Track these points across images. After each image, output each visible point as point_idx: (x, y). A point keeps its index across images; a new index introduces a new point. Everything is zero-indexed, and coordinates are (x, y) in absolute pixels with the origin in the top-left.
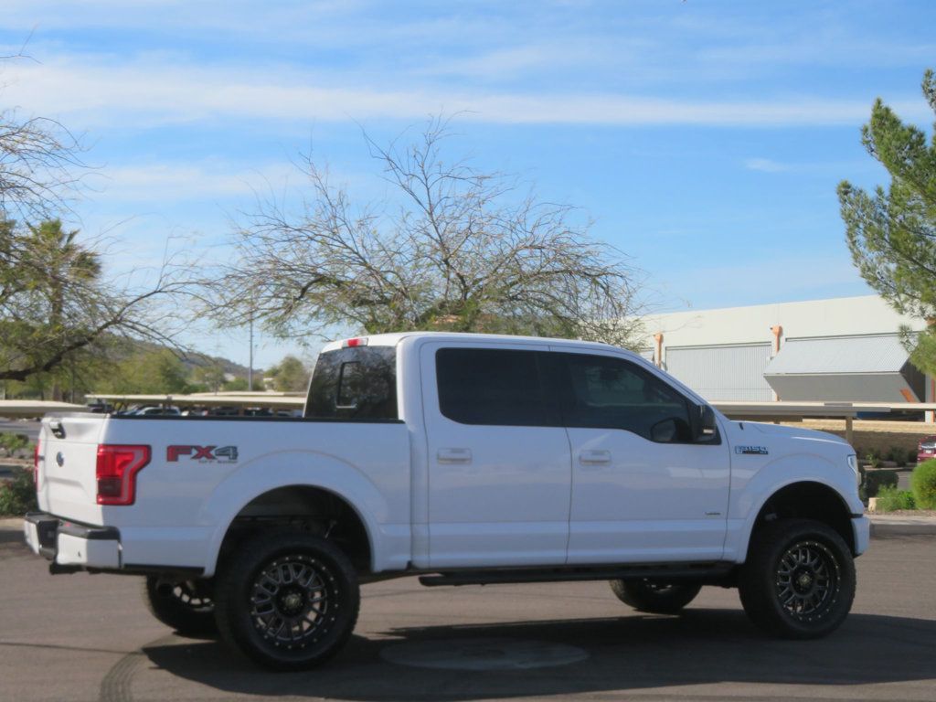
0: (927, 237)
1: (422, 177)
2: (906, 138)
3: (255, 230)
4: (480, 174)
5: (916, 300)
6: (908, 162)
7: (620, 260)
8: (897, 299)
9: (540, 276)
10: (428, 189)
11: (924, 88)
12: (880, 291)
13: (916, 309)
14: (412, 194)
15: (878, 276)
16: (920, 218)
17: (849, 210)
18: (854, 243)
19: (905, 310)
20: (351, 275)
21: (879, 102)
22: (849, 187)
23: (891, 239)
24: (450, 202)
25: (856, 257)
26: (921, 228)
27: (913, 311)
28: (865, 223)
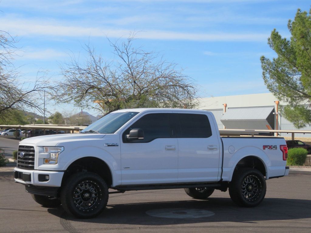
0: (289, 76)
1: (126, 53)
2: (283, 42)
3: (69, 70)
4: (146, 53)
5: (285, 96)
6: (283, 50)
7: (192, 82)
8: (279, 96)
9: (166, 87)
10: (128, 57)
11: (288, 26)
12: (273, 93)
13: (285, 99)
14: (123, 59)
15: (273, 88)
16: (287, 69)
17: (264, 65)
18: (265, 77)
19: (281, 99)
20: (102, 86)
21: (275, 30)
22: (264, 58)
23: (278, 76)
24: (135, 62)
25: (266, 81)
26: (288, 72)
27: (284, 100)
28: (269, 70)
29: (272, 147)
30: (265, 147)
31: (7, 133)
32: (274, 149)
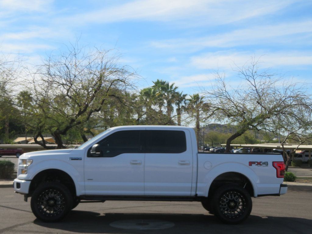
29: (261, 163)
30: (251, 163)
31: (239, 151)
32: (263, 165)
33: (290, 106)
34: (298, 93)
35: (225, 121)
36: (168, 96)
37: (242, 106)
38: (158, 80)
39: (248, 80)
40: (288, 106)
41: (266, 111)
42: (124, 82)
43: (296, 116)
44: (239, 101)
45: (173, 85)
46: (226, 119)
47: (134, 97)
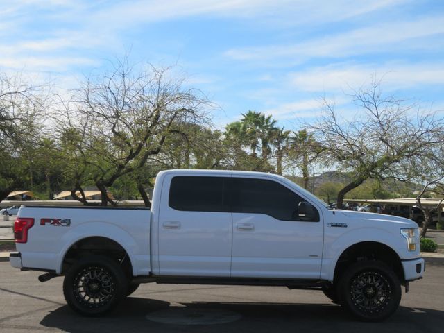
33: (429, 144)
34: (440, 126)
35: (335, 166)
36: (264, 133)
37: (358, 145)
38: (250, 112)
39: (368, 108)
40: (425, 145)
41: (393, 152)
42: (193, 112)
43: (436, 158)
44: (355, 138)
45: (269, 118)
46: (337, 163)
47: (217, 134)
